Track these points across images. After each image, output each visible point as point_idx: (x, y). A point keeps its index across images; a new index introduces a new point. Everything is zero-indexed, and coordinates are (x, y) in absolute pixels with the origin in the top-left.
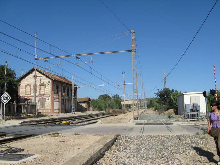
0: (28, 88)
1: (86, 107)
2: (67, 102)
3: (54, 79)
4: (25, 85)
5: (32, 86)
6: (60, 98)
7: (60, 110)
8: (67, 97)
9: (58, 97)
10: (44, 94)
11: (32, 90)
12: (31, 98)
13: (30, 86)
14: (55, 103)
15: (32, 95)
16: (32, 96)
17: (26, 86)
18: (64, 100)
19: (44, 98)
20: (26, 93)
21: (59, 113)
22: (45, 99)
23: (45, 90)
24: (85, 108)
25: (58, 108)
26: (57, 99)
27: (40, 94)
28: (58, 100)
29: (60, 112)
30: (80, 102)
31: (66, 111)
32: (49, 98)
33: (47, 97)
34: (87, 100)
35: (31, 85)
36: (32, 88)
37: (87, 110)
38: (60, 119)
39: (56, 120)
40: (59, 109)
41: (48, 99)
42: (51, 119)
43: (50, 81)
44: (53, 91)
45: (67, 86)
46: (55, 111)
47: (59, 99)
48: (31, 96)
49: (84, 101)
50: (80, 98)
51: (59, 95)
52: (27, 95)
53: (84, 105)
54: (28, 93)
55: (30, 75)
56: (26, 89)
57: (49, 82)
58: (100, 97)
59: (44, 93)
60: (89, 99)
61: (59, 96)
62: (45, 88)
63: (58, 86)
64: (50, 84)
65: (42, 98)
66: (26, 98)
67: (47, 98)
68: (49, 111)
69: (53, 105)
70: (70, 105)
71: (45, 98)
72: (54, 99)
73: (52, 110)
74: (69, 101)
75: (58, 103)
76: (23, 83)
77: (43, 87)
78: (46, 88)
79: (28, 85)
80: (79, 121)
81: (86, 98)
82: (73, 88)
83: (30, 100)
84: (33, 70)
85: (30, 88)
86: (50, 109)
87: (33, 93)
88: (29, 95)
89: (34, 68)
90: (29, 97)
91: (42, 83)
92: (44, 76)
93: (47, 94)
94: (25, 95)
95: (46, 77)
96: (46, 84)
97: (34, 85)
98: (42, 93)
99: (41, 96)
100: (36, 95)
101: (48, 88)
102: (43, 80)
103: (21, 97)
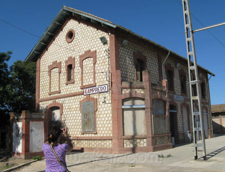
0: (55, 72)
2: (182, 112)
3: (115, 27)
4: (49, 67)
5: (64, 65)
7: (150, 139)
8: (182, 98)
10: (91, 86)
11: (64, 77)
13: (59, 65)
14: (125, 112)
15: (63, 93)
17: (51, 68)
18: (165, 102)
19: (93, 99)
20: (50, 88)
22: (96, 101)
23: (95, 71)
27: (83, 88)
32: (107, 95)
35: (60, 63)
36: (64, 70)
41: (103, 100)
43: (108, 39)
44: (119, 72)
45: (178, 65)
46: (129, 144)
48: (60, 97)
52: (53, 93)
54: (55, 87)
56: (50, 76)
57: (105, 42)
62: (95, 64)
64: (107, 47)
65: (89, 98)
67: (101, 98)
68: (108, 144)
69: (118, 121)
71: (95, 97)
73: (115, 141)
76: (45, 61)
77: (89, 63)
78: (96, 66)
79: (56, 65)
83: (59, 108)
85: (60, 73)
86: (111, 135)
87: (65, 87)
88: (57, 95)
89: (64, 10)
90: (57, 100)
91: (85, 52)
92: (92, 28)
93: (101, 84)
94: (49, 96)
95: (96, 30)
96: (98, 51)
97: (66, 62)
98: (87, 84)
99: (85, 94)
100: (73, 92)
101: (101, 61)
102: (89, 40)
103: (41, 101)
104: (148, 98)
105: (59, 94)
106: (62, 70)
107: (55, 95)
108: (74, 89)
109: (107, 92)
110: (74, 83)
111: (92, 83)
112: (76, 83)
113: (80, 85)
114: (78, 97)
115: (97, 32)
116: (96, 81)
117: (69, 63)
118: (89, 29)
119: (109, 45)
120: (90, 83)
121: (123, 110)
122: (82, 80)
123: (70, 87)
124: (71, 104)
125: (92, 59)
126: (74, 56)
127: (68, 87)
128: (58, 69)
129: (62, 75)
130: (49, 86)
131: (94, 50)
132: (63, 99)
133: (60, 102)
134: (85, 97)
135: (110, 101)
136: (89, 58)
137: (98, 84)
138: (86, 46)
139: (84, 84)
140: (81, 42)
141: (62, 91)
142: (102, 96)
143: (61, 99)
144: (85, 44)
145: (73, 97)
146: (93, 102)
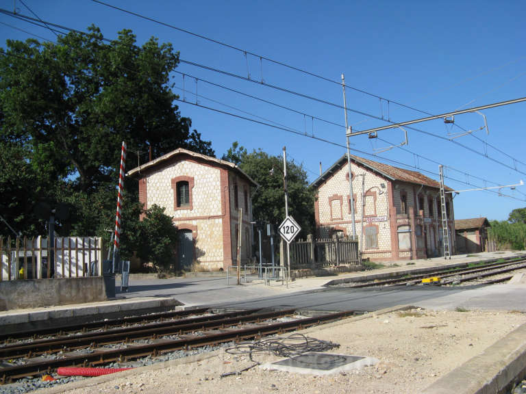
0: (336, 203)
1: (478, 243)
2: (430, 231)
3: (394, 179)
4: (329, 198)
5: (345, 198)
6: (412, 222)
7: (414, 252)
8: (430, 220)
9: (407, 220)
10: (372, 216)
11: (346, 208)
12: (343, 226)
13: (340, 198)
14: (400, 235)
15: (345, 220)
16: (347, 223)
17: (331, 199)
18: (421, 226)
19: (375, 225)
20: (331, 216)
21: (411, 258)
22: (377, 227)
23: (375, 206)
24: (477, 245)
25: (409, 246)
26: (405, 225)
27: (364, 216)
28: (407, 228)
29: (415, 257)
30: (462, 231)
31: (430, 253)
32: (386, 223)
34: (479, 224)
36: (346, 202)
37: (480, 248)
38: (417, 274)
39: (407, 275)
40: (411, 250)
41: (383, 226)
42: (395, 275)
43: (386, 185)
44: (395, 208)
45: (428, 192)
46: (401, 255)
47: (409, 225)
48: (343, 223)
49: (472, 226)
50: (461, 221)
51: (409, 215)
52: (335, 219)
53: (474, 238)
54: (337, 214)
55: (339, 173)
56: (331, 206)
57: (383, 186)
58: (512, 216)
59: (373, 213)
60: (486, 223)
61: (408, 218)
62: (375, 201)
63: (406, 193)
64: (385, 190)
65: (371, 225)
66: (332, 226)
67: (381, 225)
68: (389, 255)
69: (396, 241)
70: (438, 240)
71: (376, 224)
72: (398, 227)
73: (394, 253)
74: (434, 228)
75: (408, 234)
76: (324, 193)
77: (369, 199)
78: (377, 202)
79: (336, 197)
80: (463, 276)
81: (477, 219)
82: (444, 197)
83: (342, 231)
84: (343, 162)
85: (341, 204)
86: (390, 249)
87: (348, 216)
88: (339, 221)
89: (346, 157)
90: (340, 225)
91: (366, 191)
93: (381, 215)
94: (330, 222)
95: (375, 176)
96: (377, 192)
97: (348, 196)
98: (369, 214)
99: (367, 221)
100: (355, 219)
101: (381, 200)
103: (321, 225)
104: (413, 225)
105: (342, 221)
106: (344, 202)
107: (337, 221)
108: (357, 217)
109: (386, 221)
110: (356, 213)
116: (377, 213)
119: (387, 189)
121: (398, 233)
122: (364, 211)
125: (372, 197)
126: (355, 193)
128: (339, 201)
129: (343, 206)
130: (330, 214)
131: (374, 190)
134: (368, 223)
135: (389, 227)
136: (370, 196)
137: (378, 215)
138: (367, 187)
139: (366, 215)
141: (345, 218)
142: (382, 224)
146: (375, 228)
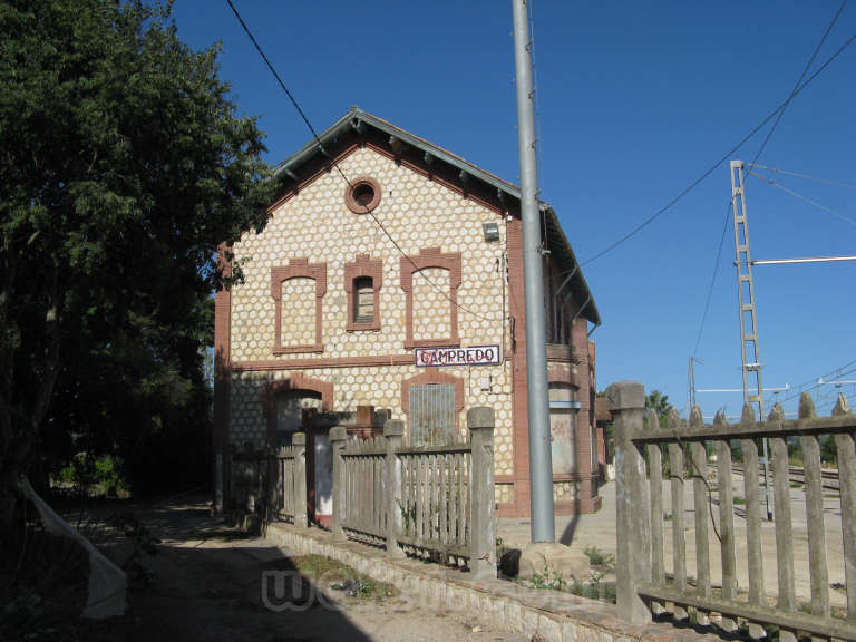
0: (299, 291)
4: (274, 271)
5: (337, 274)
7: (588, 483)
9: (568, 368)
10: (442, 344)
11: (337, 310)
12: (324, 376)
13: (317, 273)
14: (553, 417)
15: (331, 353)
16: (339, 365)
17: (280, 277)
19: (453, 380)
20: (278, 333)
21: (577, 509)
22: (459, 384)
23: (454, 306)
25: (571, 462)
26: (559, 385)
27: (413, 346)
28: (566, 395)
32: (496, 372)
33: (475, 373)
35: (323, 267)
36: (337, 287)
40: (575, 477)
41: (485, 383)
43: (503, 230)
45: (569, 296)
47: (571, 386)
48: (323, 366)
51: (571, 349)
52: (294, 350)
54: (298, 333)
55: (319, 181)
56: (278, 300)
57: (491, 235)
59: (443, 333)
61: (572, 360)
62: (454, 288)
64: (498, 250)
65: (434, 377)
66: (278, 375)
67: (476, 379)
71: (457, 373)
75: (569, 418)
78: (461, 293)
79: (300, 269)
83: (317, 395)
84: (342, 142)
85: (321, 295)
86: (509, 472)
87: (345, 338)
88: (307, 356)
89: (356, 120)
90: (309, 373)
91: (422, 251)
92: (444, 190)
93: (477, 341)
94: (271, 358)
95: (459, 197)
96: (466, 255)
97: (348, 267)
98: (427, 337)
99: (420, 362)
100: (373, 354)
101: (478, 284)
102: (433, 219)
103: (240, 370)
104: (585, 386)
105: (319, 356)
106: (330, 287)
107: (300, 356)
108: (378, 346)
109: (496, 364)
110: (379, 329)
111: (447, 336)
112: (385, 330)
113: (403, 337)
114: (394, 369)
115: (464, 202)
116: (461, 333)
117: (360, 273)
118: (434, 191)
119: (504, 247)
120: (437, 336)
122: (409, 324)
123: (363, 338)
124: (364, 388)
125: (446, 273)
126: (377, 254)
127: (353, 338)
128: (312, 282)
129: (328, 301)
130: (272, 329)
131: (454, 249)
132: (336, 371)
133: (324, 379)
134: (422, 371)
135: (508, 389)
136: (436, 271)
137: (465, 342)
138: (424, 235)
139: (417, 337)
140: (405, 221)
141: (329, 348)
142: (481, 373)
143: (327, 371)
144: (419, 228)
145: (374, 370)
146: (451, 387)
